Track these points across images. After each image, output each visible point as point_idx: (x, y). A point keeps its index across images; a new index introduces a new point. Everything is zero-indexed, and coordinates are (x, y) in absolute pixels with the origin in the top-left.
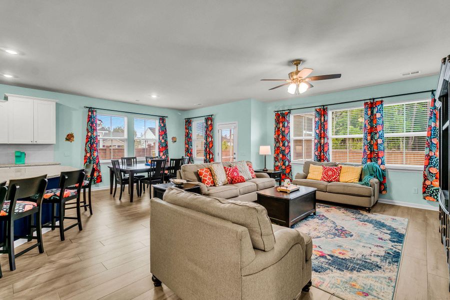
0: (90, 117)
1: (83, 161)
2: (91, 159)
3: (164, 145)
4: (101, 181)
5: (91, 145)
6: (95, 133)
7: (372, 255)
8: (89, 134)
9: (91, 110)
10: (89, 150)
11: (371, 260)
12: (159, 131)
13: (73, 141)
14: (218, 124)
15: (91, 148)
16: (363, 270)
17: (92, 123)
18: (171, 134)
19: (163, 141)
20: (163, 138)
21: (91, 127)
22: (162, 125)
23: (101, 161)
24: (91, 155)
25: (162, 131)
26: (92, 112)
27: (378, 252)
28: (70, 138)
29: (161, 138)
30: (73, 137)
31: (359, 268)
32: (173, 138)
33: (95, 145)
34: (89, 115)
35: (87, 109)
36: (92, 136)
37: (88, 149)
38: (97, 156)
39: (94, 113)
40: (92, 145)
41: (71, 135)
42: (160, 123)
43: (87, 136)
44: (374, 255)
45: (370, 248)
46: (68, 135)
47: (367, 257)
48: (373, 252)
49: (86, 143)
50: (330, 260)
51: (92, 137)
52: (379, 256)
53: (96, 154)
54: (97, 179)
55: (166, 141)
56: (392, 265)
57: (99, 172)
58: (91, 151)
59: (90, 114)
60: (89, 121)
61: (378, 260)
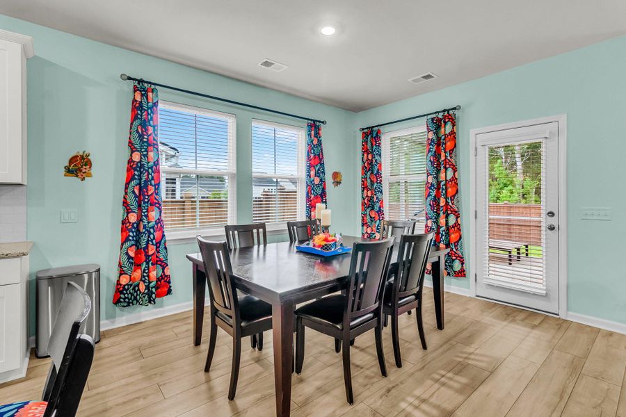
0: (137, 108)
1: (118, 237)
2: (142, 230)
3: (319, 191)
4: (169, 292)
5: (140, 190)
6: (151, 154)
8: (136, 157)
9: (142, 87)
10: (136, 205)
12: (308, 156)
13: (90, 175)
14: (472, 132)
15: (140, 199)
17: (144, 125)
18: (331, 164)
19: (317, 181)
20: (317, 175)
21: (141, 136)
22: (315, 142)
23: (169, 235)
24: (140, 220)
25: (315, 157)
26: (145, 92)
28: (78, 166)
29: (312, 173)
30: (89, 163)
32: (336, 175)
33: (151, 190)
34: (134, 101)
35: (131, 84)
36: (144, 162)
37: (131, 200)
38: (159, 221)
39: (150, 94)
40: (143, 189)
41: (82, 157)
42: (310, 135)
43: (130, 161)
46: (73, 160)
49: (127, 184)
51: (142, 166)
53: (154, 215)
54: (157, 287)
55: (322, 181)
57: (164, 265)
58: (140, 206)
59: (138, 98)
60: (134, 118)
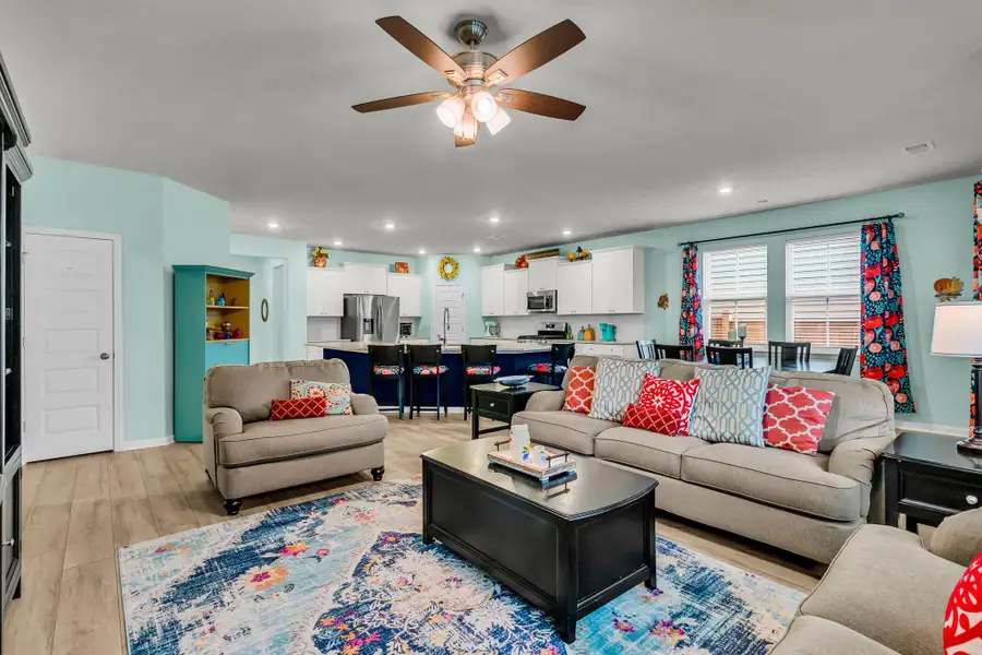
3: (880, 310)
6: (691, 290)
7: (204, 622)
8: (684, 294)
11: (198, 605)
12: (862, 267)
13: (668, 306)
16: (192, 576)
17: (687, 272)
19: (877, 296)
20: (878, 288)
21: (686, 280)
22: (876, 246)
25: (873, 267)
26: (687, 251)
27: (199, 642)
28: (663, 301)
29: (867, 287)
30: (667, 299)
31: (203, 573)
32: (942, 284)
36: (687, 296)
39: (690, 251)
41: (664, 297)
42: (864, 240)
44: (199, 623)
45: (227, 638)
46: (661, 298)
47: (210, 607)
48: (212, 630)
50: (263, 553)
51: (686, 299)
52: (186, 630)
55: (896, 296)
56: (146, 628)
59: (685, 256)
61: (186, 616)
